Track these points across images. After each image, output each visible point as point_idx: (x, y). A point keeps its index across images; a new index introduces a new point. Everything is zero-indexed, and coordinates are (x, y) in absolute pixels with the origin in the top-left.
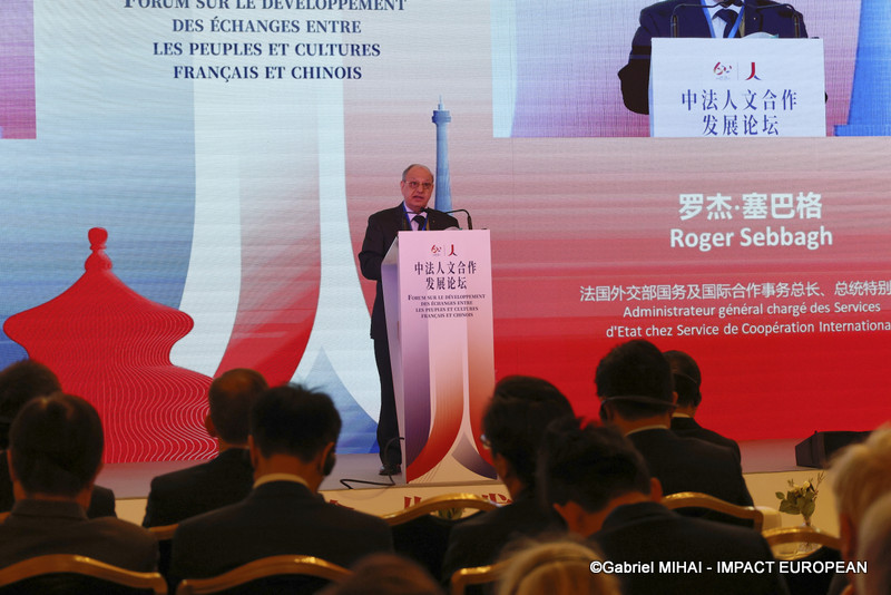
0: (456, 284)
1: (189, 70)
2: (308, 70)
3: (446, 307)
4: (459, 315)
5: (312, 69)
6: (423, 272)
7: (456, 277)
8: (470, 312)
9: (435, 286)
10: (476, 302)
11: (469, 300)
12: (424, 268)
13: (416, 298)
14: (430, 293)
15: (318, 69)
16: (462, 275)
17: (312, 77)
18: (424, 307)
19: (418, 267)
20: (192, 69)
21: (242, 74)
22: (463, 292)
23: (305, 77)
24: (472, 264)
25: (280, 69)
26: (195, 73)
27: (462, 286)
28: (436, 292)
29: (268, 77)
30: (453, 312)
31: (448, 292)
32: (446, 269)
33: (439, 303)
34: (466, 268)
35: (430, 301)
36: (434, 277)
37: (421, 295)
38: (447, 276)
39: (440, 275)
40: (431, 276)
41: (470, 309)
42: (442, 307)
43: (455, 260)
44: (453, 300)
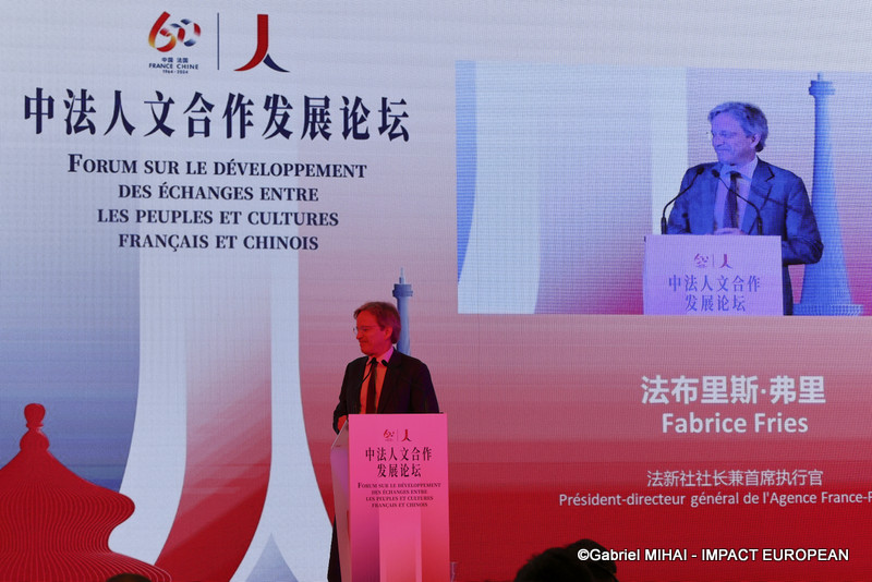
0: (410, 472)
3: (398, 495)
4: (412, 505)
6: (374, 459)
7: (409, 464)
8: (424, 502)
9: (387, 472)
10: (431, 491)
11: (423, 488)
12: (376, 454)
13: (367, 486)
14: (382, 480)
16: (416, 462)
18: (375, 496)
20: (137, 237)
22: (417, 480)
24: (426, 450)
27: (416, 473)
28: (389, 480)
30: (406, 502)
31: (400, 480)
32: (399, 456)
33: (391, 492)
34: (421, 454)
35: (381, 489)
36: (386, 464)
37: (372, 483)
38: (400, 462)
39: (393, 461)
40: (382, 462)
41: (425, 498)
42: (395, 495)
43: (409, 446)
44: (406, 489)
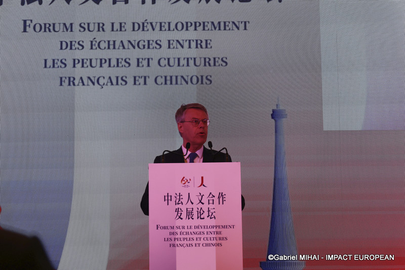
0: (206, 214)
1: (72, 79)
2: (168, 78)
3: (195, 236)
4: (207, 245)
5: (171, 77)
6: (172, 203)
7: (205, 208)
8: (220, 242)
9: (184, 215)
10: (225, 233)
11: (218, 230)
12: (174, 199)
13: (165, 228)
14: (179, 223)
15: (177, 77)
16: (211, 206)
17: (171, 83)
18: (172, 237)
19: (168, 198)
20: (74, 79)
21: (114, 82)
22: (213, 222)
23: (166, 84)
24: (221, 196)
25: (145, 77)
26: (76, 82)
27: (211, 216)
28: (185, 222)
29: (135, 84)
30: (202, 242)
31: (196, 222)
32: (195, 200)
33: (187, 233)
34: (216, 199)
35: (178, 231)
36: (183, 208)
37: (169, 225)
38: (196, 206)
39: (189, 206)
40: (180, 206)
41: (220, 239)
42: (191, 236)
43: (205, 191)
44: (203, 230)
